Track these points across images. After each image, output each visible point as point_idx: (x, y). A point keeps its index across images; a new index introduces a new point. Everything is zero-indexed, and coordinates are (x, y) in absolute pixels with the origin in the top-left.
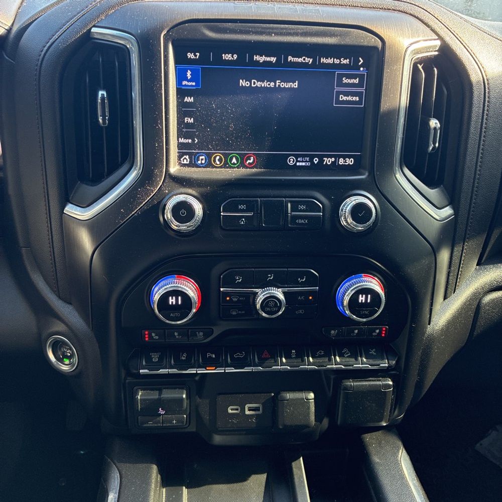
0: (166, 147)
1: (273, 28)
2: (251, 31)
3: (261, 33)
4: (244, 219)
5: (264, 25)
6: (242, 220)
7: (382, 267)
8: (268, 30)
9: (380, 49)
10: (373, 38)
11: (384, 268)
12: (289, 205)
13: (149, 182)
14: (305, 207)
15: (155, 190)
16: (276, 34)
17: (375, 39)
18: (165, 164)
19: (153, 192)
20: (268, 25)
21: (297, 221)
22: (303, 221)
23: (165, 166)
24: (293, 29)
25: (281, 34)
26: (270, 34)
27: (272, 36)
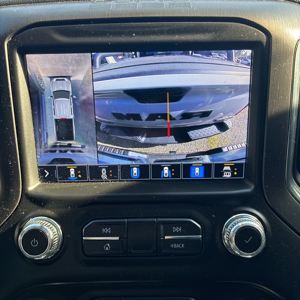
0: (21, 165)
1: (133, 27)
2: (107, 32)
3: (120, 34)
4: (108, 245)
5: (123, 24)
6: (107, 246)
7: (276, 294)
8: (128, 30)
9: (265, 44)
10: (255, 31)
11: (278, 295)
12: (162, 227)
13: (5, 203)
14: (180, 229)
15: (11, 211)
16: (138, 34)
17: (258, 33)
18: (21, 183)
19: (9, 214)
20: (126, 24)
21: (172, 246)
22: (178, 246)
23: (21, 185)
24: (157, 27)
25: (144, 34)
26: (130, 34)
27: (132, 36)
